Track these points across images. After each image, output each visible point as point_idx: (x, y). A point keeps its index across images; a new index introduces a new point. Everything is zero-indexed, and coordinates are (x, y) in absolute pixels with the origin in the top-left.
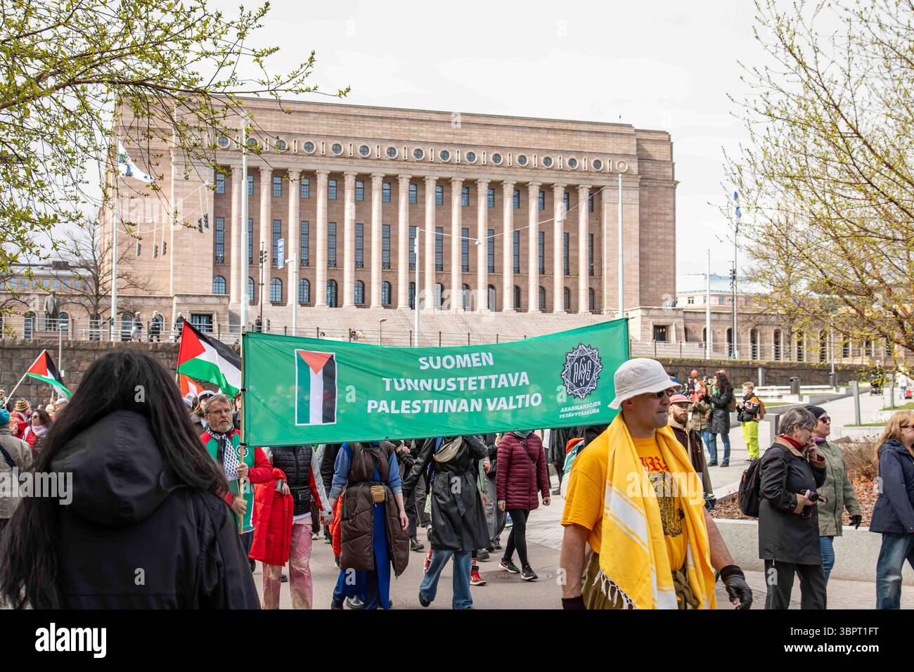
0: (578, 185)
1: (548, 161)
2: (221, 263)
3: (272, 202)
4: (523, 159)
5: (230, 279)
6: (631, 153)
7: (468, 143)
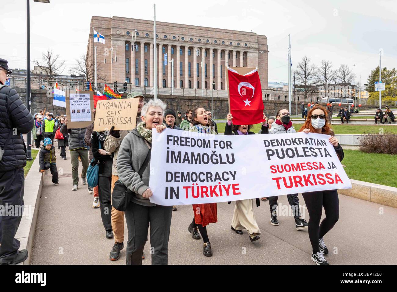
0: (240, 51)
1: (231, 43)
2: (128, 74)
3: (144, 54)
4: (223, 42)
5: (131, 78)
6: (256, 42)
7: (207, 36)
